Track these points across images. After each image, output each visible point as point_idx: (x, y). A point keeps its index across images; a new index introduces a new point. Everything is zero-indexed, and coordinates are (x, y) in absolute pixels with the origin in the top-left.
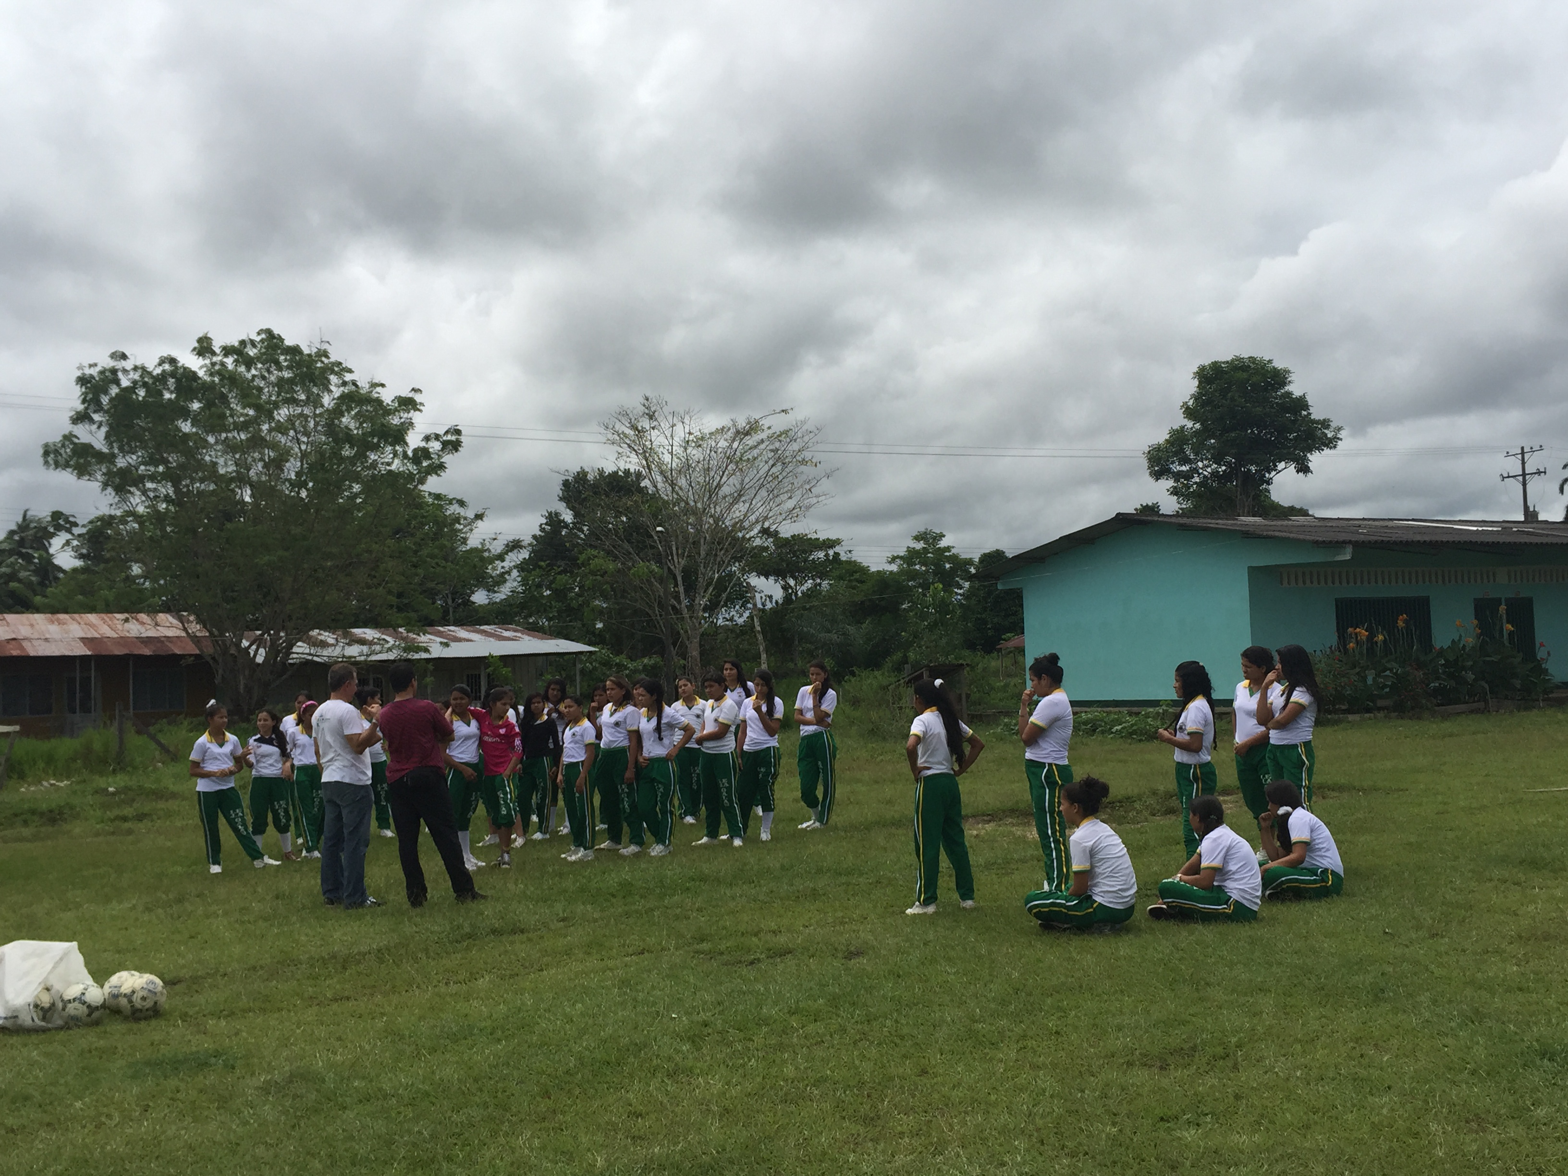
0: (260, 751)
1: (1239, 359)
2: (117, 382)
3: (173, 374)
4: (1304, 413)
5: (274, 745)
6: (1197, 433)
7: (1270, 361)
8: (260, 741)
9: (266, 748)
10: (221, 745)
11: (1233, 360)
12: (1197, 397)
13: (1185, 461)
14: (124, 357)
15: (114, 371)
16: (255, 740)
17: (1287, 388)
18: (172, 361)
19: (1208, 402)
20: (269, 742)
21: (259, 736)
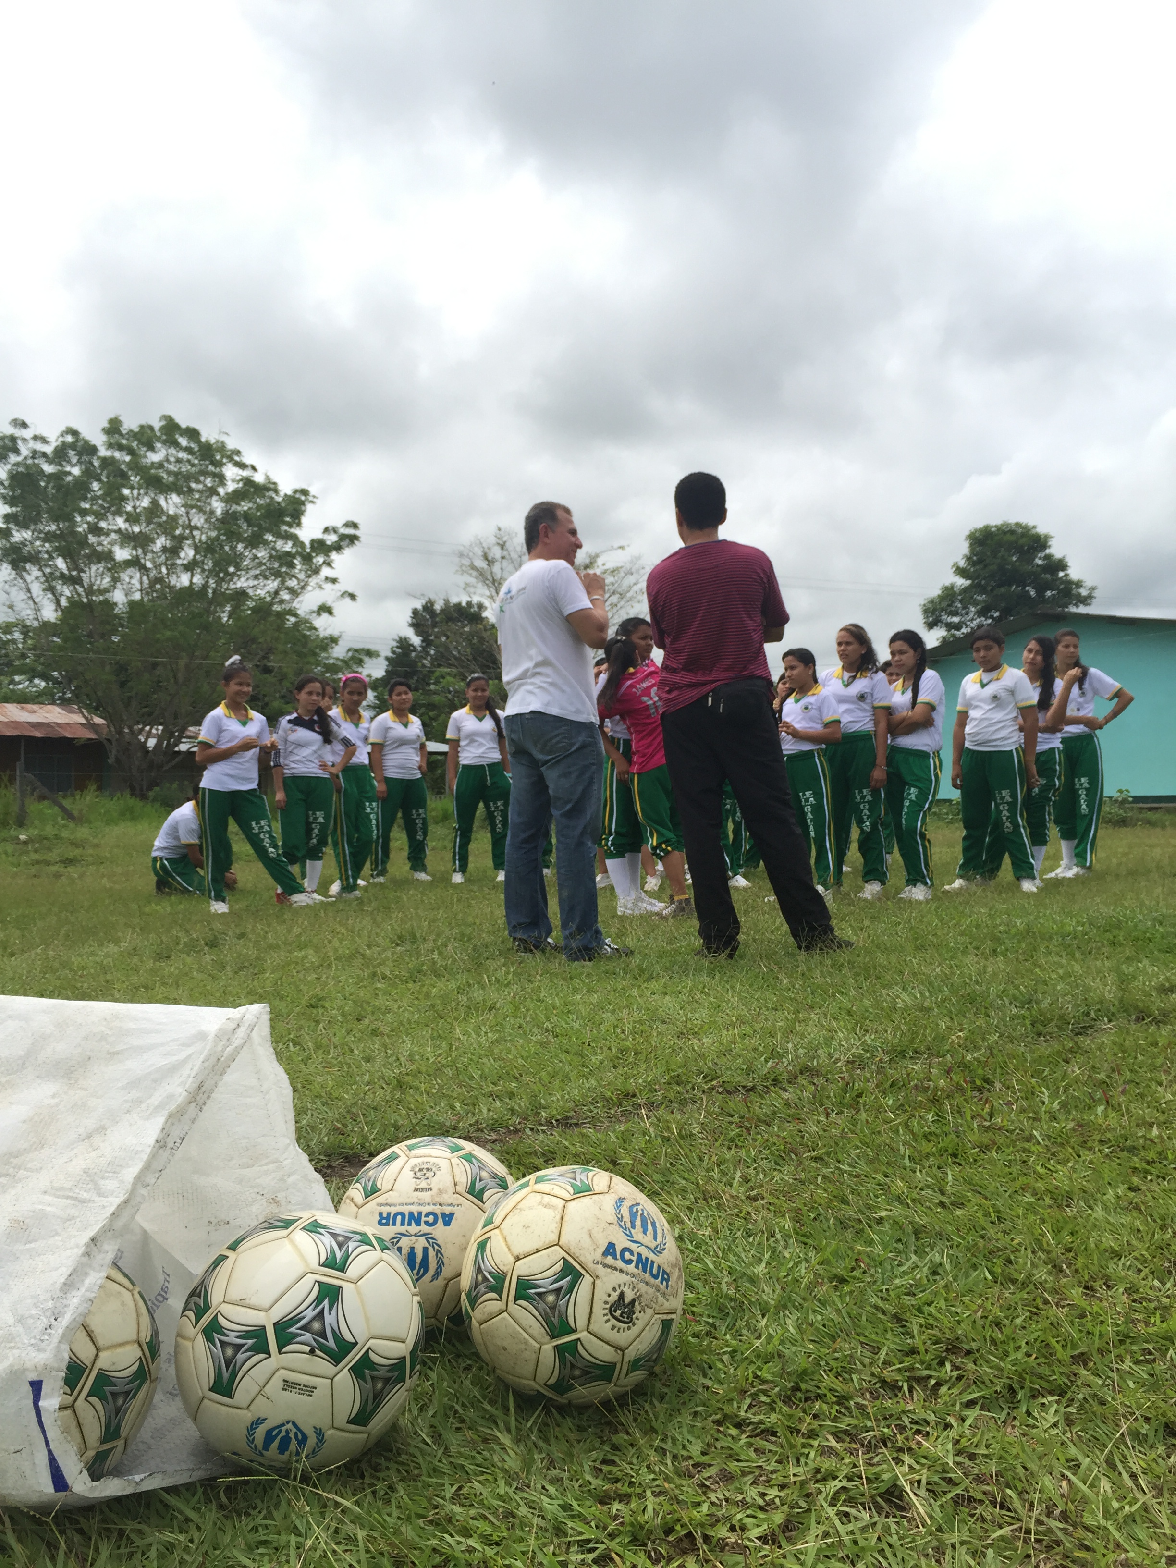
0: (293, 737)
1: (1007, 525)
2: (17, 451)
3: (73, 446)
4: (1061, 574)
5: (314, 730)
6: (965, 590)
7: (1034, 527)
8: (296, 722)
9: (303, 734)
10: (244, 724)
11: (1002, 525)
12: (968, 559)
13: (955, 614)
14: (24, 425)
15: (13, 439)
16: (290, 721)
17: (1048, 551)
18: (74, 433)
19: (980, 561)
20: (308, 725)
21: (295, 715)
